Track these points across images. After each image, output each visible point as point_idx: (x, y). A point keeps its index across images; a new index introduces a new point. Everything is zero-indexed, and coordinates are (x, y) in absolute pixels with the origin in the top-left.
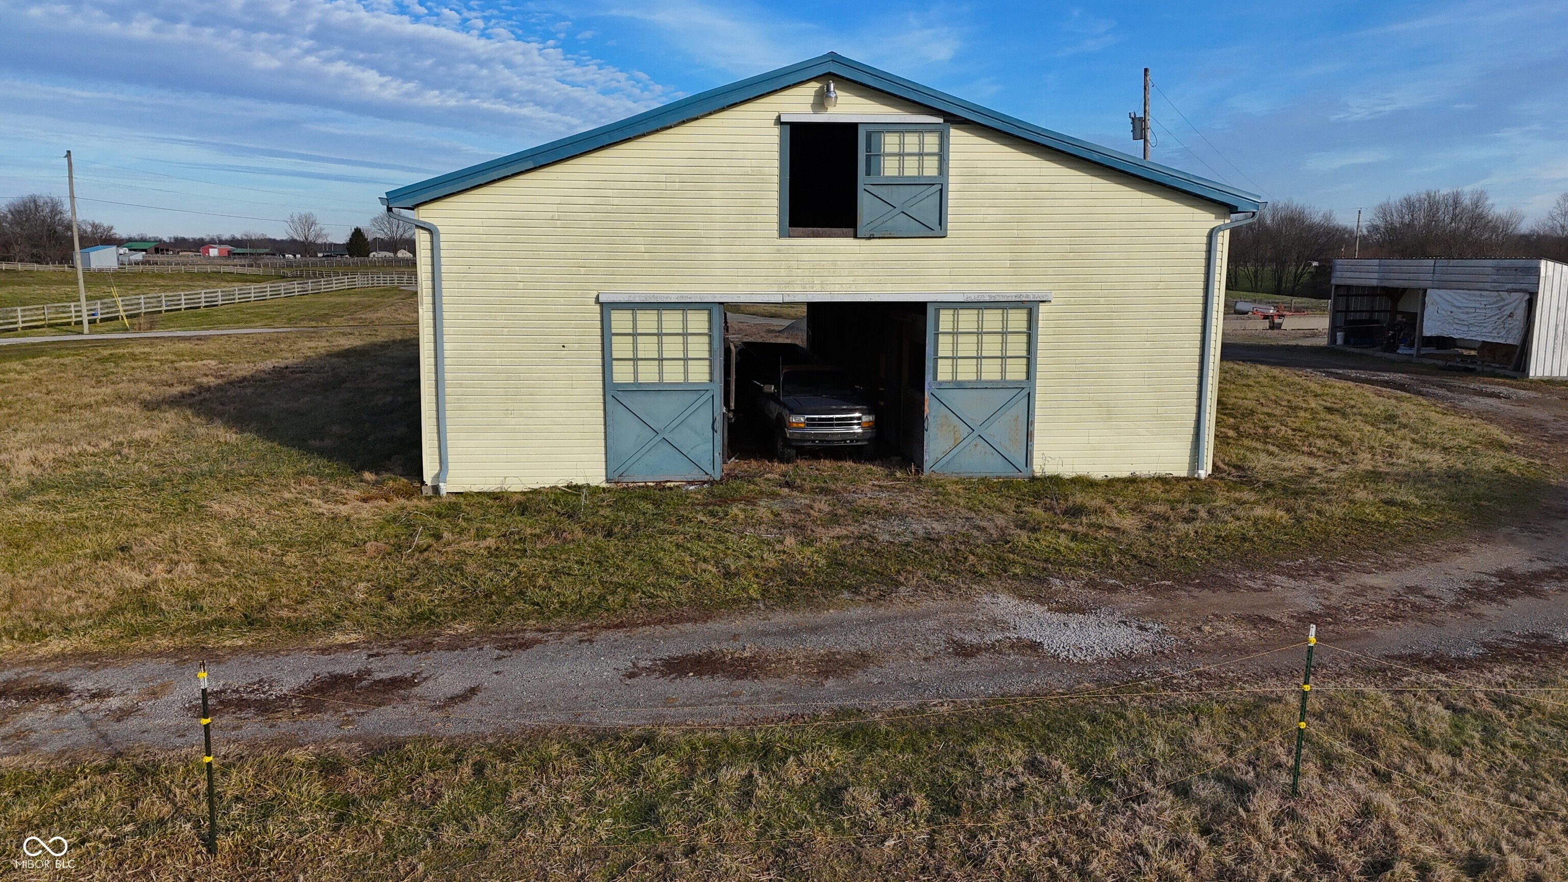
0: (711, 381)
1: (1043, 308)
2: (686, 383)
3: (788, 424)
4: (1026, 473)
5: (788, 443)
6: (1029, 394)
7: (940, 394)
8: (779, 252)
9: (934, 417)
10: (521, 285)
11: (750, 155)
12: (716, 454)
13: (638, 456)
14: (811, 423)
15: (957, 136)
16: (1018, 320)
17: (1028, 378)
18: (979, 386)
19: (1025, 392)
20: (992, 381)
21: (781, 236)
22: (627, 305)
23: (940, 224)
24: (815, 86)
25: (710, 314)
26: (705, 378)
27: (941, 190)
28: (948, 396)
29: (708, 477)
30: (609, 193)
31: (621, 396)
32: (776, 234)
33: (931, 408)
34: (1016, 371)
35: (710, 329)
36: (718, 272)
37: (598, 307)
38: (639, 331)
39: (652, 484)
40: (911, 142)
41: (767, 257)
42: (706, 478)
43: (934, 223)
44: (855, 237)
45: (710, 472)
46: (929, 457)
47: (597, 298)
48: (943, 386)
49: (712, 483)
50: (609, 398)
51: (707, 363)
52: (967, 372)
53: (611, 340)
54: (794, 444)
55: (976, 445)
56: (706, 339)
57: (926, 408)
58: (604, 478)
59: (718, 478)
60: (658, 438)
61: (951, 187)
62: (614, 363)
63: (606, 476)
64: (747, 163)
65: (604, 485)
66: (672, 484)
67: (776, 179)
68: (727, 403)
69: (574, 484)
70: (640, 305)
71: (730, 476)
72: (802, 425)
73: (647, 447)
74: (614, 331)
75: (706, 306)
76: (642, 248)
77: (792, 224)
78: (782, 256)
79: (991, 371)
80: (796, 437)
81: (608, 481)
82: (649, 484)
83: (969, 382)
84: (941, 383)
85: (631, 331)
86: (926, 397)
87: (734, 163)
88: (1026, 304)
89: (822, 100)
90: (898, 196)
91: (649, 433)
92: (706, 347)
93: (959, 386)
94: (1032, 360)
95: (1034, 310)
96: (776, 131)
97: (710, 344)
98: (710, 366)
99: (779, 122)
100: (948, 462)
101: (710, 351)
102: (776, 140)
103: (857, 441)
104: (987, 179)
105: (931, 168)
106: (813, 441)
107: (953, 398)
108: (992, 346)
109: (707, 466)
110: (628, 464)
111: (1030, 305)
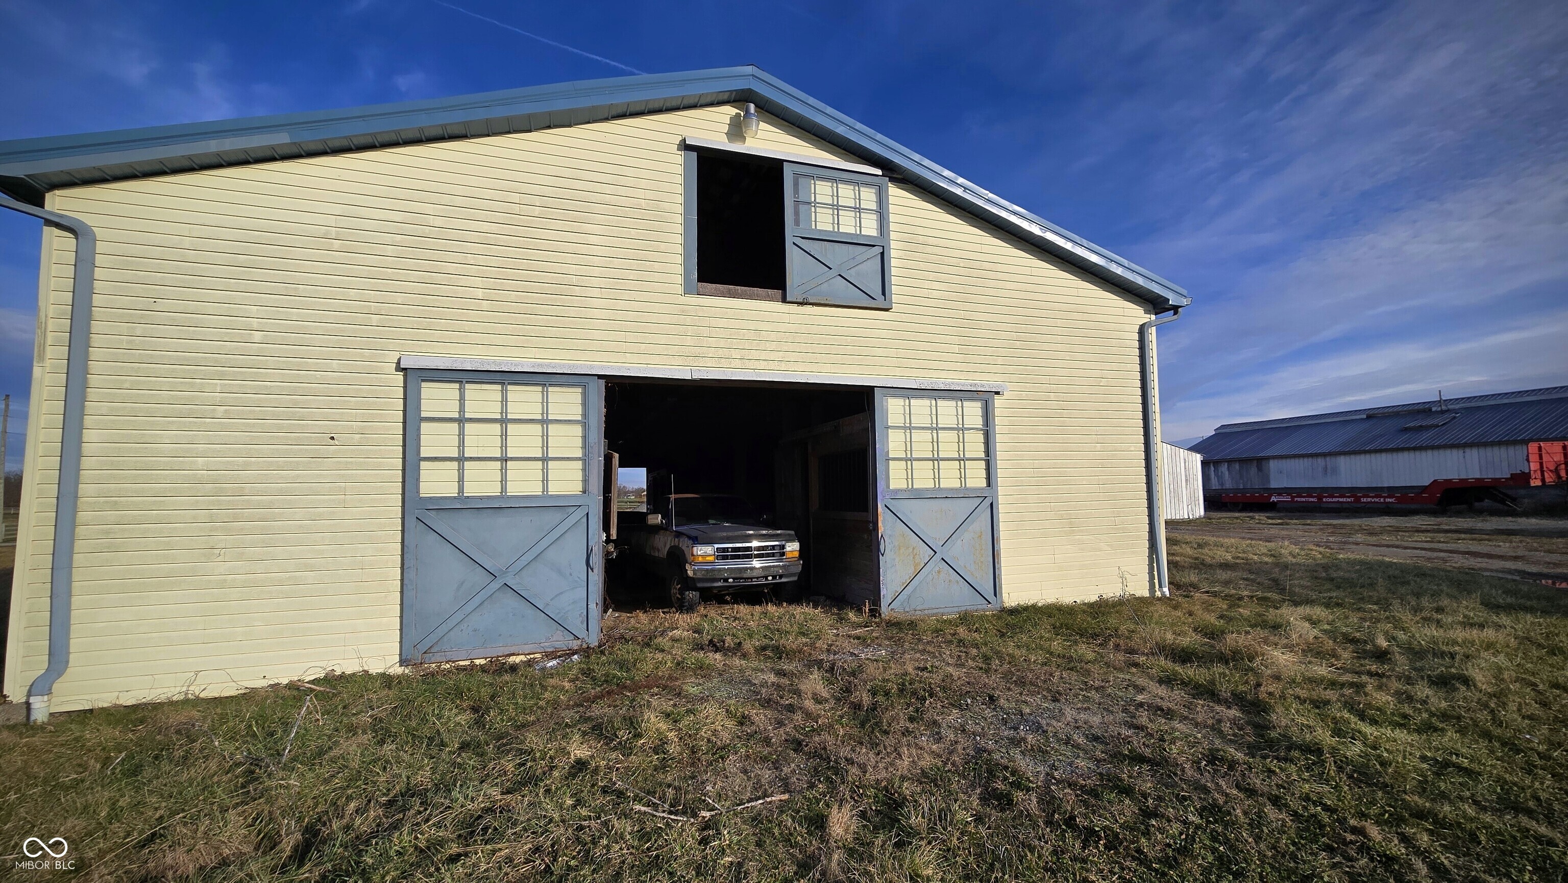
0: (584, 492)
1: (998, 401)
2: (545, 495)
3: (690, 559)
4: (995, 606)
5: (689, 583)
6: (992, 504)
7: (894, 505)
8: (683, 313)
9: (890, 536)
10: (258, 336)
11: (643, 184)
12: (592, 606)
13: (459, 616)
14: (723, 555)
15: (895, 193)
16: (973, 412)
17: (989, 485)
18: (937, 495)
19: (987, 503)
20: (952, 489)
21: (687, 291)
22: (448, 374)
23: (884, 293)
24: (730, 111)
25: (585, 396)
26: (575, 488)
27: (882, 254)
28: (904, 508)
29: (579, 642)
30: (428, 208)
31: (433, 519)
32: (680, 289)
33: (886, 525)
34: (976, 478)
35: (584, 415)
36: (597, 334)
37: (400, 377)
38: (467, 415)
39: (483, 662)
40: (846, 193)
41: (667, 319)
42: (575, 645)
43: (876, 290)
44: (784, 300)
45: (582, 634)
46: (887, 592)
47: (398, 363)
48: (896, 495)
49: (586, 652)
50: (411, 521)
51: (579, 464)
52: (923, 479)
53: (419, 429)
54: (699, 585)
55: (939, 572)
56: (578, 430)
57: (880, 524)
58: (397, 659)
59: (594, 643)
60: (496, 585)
61: (893, 253)
62: (423, 464)
63: (400, 655)
64: (640, 193)
65: (398, 670)
66: (517, 659)
67: (680, 219)
68: (606, 528)
69: (338, 673)
70: (470, 375)
71: (611, 638)
72: (711, 559)
73: (477, 600)
74: (423, 414)
75: (577, 379)
76: (480, 293)
77: (703, 277)
78: (688, 320)
79: (950, 479)
80: (699, 575)
81: (403, 662)
82: (477, 662)
83: (927, 490)
84: (897, 491)
85: (456, 415)
86: (880, 510)
87: (623, 191)
88: (981, 395)
89: (737, 130)
90: (836, 255)
91: (480, 577)
92: (579, 442)
93: (918, 495)
94: (992, 463)
95: (990, 403)
96: (679, 158)
97: (584, 438)
98: (584, 470)
99: (685, 147)
100: (909, 597)
101: (584, 447)
102: (680, 170)
103: (781, 577)
104: (929, 249)
105: (870, 228)
106: (726, 580)
107: (910, 510)
108: (948, 445)
109: (576, 625)
110: (440, 632)
111: (986, 396)
